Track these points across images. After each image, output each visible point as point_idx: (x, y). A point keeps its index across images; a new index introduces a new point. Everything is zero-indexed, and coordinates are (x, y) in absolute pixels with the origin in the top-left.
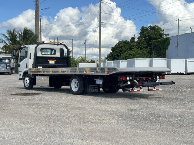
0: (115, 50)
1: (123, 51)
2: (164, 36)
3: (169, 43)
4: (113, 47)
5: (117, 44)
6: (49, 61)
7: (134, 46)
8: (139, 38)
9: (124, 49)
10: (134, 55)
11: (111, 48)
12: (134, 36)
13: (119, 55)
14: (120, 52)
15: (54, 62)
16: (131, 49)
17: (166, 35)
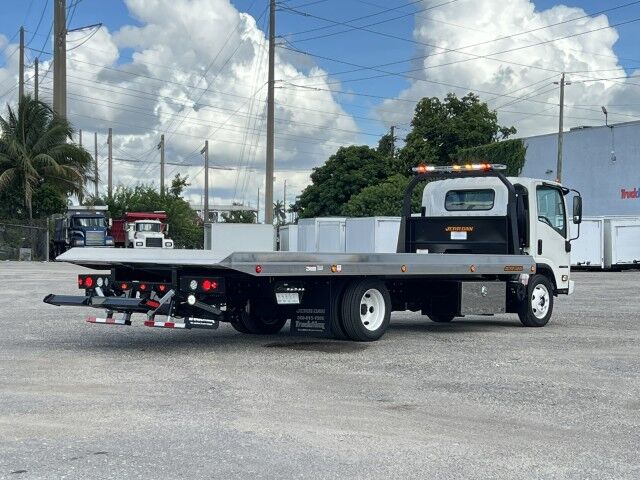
0: (324, 180)
1: (354, 182)
2: (499, 134)
3: (523, 160)
4: (317, 170)
5: (332, 158)
6: (449, 232)
7: (391, 164)
8: (409, 139)
9: (359, 174)
10: (396, 199)
11: (312, 172)
12: (392, 133)
13: (342, 196)
14: (343, 187)
15: (465, 234)
16: (382, 176)
17: (506, 132)
